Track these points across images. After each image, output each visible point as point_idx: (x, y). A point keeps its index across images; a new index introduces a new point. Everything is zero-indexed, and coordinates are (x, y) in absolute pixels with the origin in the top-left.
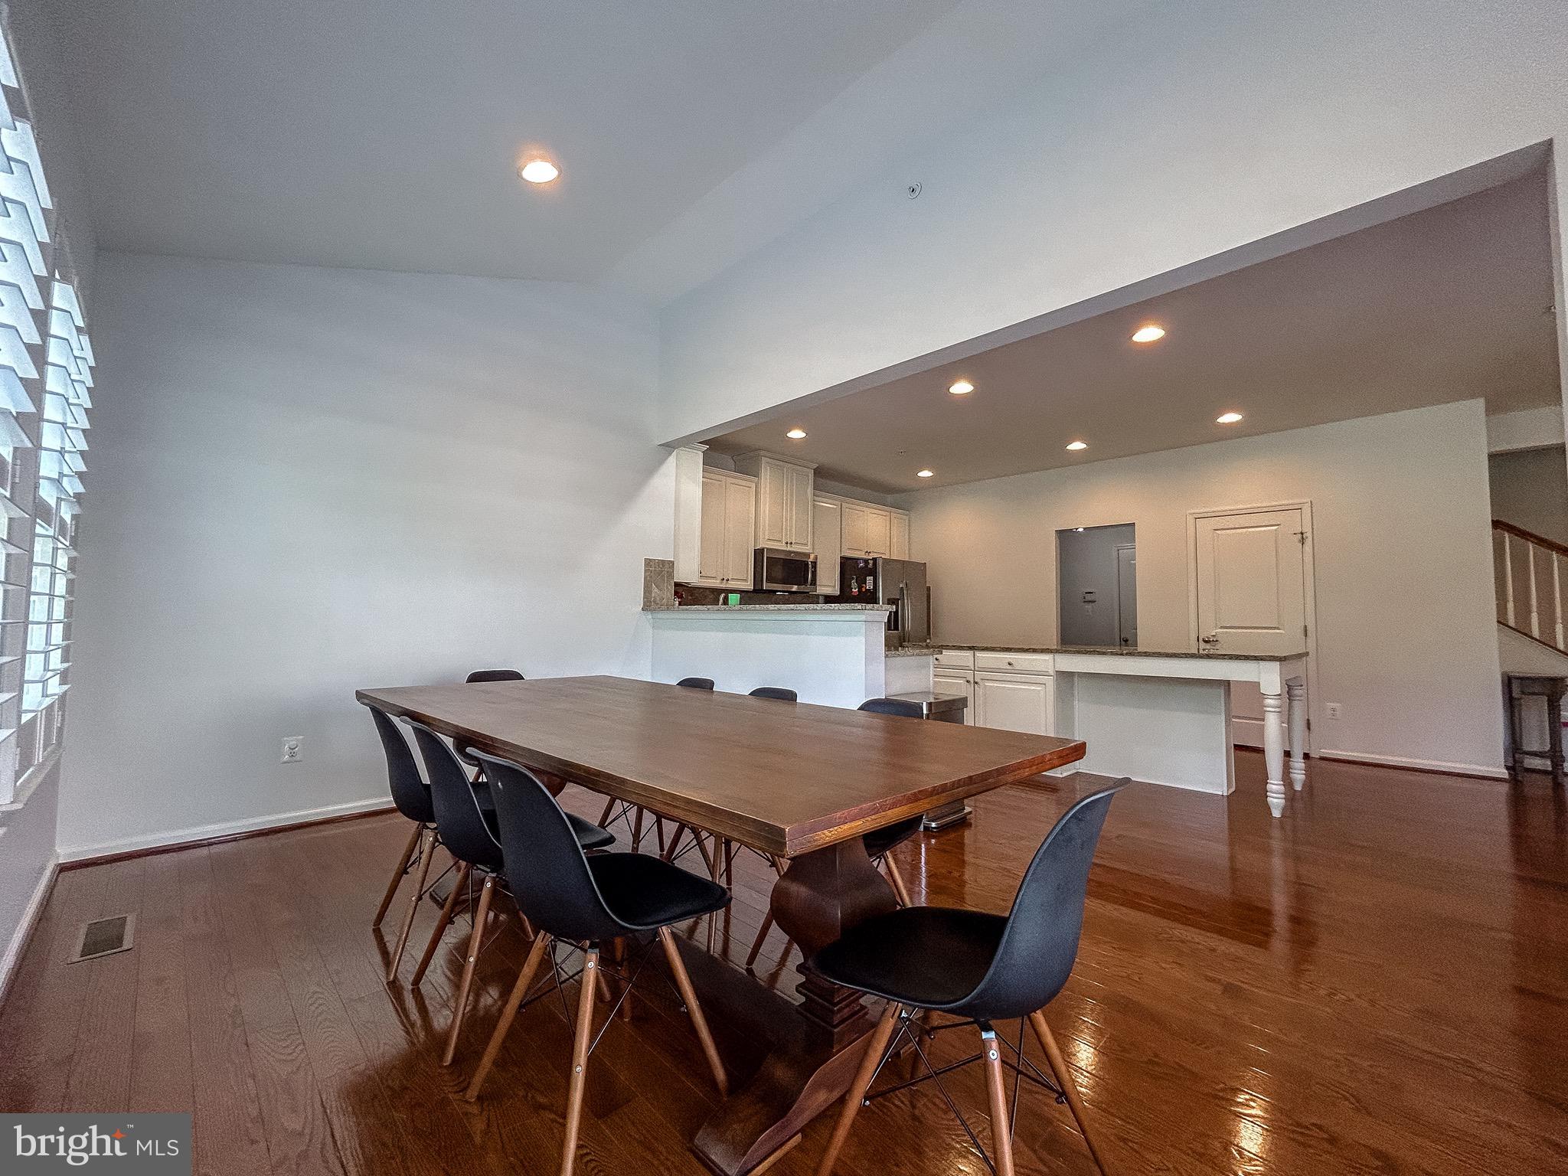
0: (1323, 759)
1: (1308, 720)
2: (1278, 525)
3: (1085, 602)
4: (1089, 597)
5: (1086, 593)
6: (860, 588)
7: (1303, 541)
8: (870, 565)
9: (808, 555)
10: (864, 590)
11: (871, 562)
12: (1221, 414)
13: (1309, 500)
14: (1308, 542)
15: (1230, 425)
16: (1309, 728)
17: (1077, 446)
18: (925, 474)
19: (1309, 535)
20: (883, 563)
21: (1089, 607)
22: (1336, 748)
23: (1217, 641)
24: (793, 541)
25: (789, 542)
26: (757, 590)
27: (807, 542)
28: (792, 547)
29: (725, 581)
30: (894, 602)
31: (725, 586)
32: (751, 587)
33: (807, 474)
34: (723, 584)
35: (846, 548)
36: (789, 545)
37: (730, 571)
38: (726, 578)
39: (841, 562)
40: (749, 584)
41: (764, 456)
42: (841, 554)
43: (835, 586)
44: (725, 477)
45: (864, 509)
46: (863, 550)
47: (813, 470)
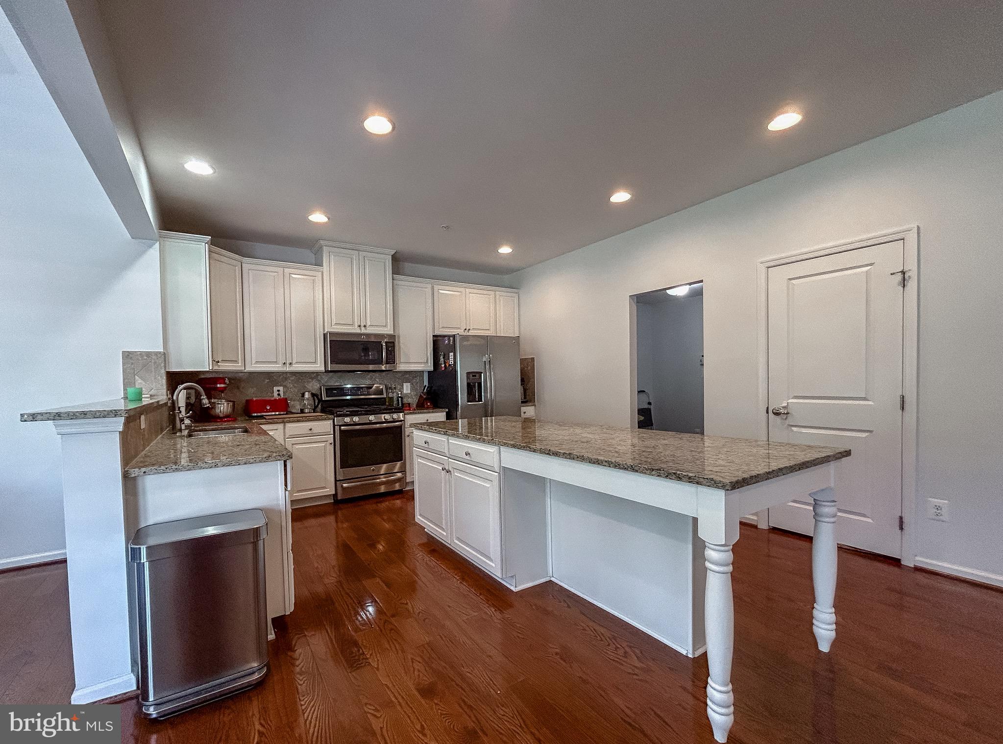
0: (918, 569)
1: (901, 518)
2: (871, 264)
6: (445, 363)
7: (904, 283)
8: (452, 342)
9: (382, 336)
10: (447, 365)
11: (452, 338)
12: (771, 116)
13: (914, 226)
14: (912, 285)
15: (786, 135)
16: (901, 528)
17: (621, 197)
18: (506, 250)
19: (913, 274)
20: (460, 339)
22: (938, 559)
23: (788, 413)
24: (369, 323)
25: (362, 325)
26: (327, 371)
27: (386, 322)
28: (366, 329)
29: (288, 365)
30: (477, 375)
31: (288, 369)
32: (323, 369)
33: (383, 261)
34: (285, 368)
35: (441, 327)
36: (363, 328)
37: (294, 355)
38: (288, 362)
39: (433, 340)
40: (319, 365)
41: (326, 246)
42: (434, 333)
43: (427, 362)
44: (282, 269)
45: (462, 290)
46: (462, 328)
47: (392, 256)
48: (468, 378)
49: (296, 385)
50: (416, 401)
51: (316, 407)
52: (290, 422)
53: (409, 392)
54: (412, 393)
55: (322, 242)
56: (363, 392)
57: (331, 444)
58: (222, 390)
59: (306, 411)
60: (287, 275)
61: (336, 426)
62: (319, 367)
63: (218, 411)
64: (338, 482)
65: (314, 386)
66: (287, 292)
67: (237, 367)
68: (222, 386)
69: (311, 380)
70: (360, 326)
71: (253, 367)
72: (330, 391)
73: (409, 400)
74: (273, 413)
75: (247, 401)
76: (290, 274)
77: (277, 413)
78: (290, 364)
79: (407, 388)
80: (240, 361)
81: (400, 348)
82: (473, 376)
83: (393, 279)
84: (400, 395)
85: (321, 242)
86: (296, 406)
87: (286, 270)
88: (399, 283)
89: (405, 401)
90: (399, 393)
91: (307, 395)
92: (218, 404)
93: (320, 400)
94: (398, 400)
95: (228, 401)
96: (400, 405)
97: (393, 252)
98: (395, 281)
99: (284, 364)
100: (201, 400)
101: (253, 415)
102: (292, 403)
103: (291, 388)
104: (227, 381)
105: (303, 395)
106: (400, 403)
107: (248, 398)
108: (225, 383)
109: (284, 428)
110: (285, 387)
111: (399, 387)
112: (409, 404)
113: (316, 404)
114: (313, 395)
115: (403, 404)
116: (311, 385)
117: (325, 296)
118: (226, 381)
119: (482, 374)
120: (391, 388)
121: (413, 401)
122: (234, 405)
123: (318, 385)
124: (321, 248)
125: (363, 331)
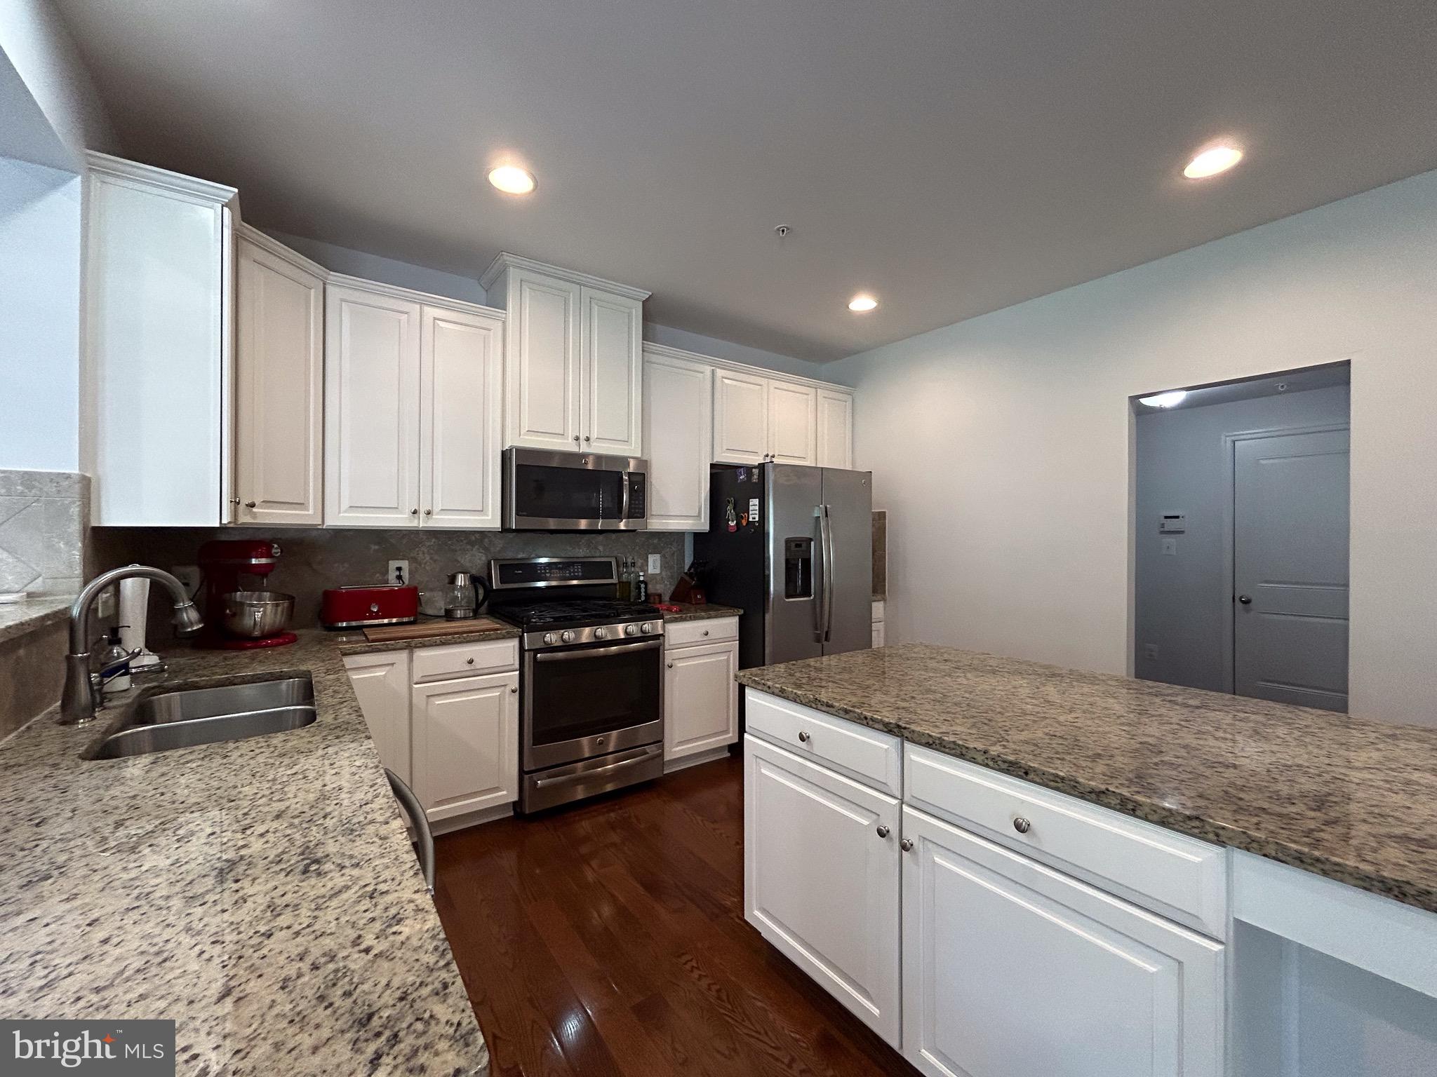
3: (1162, 532)
4: (1171, 525)
5: (1166, 517)
6: (739, 519)
8: (755, 478)
9: (624, 461)
10: (744, 523)
11: (756, 471)
18: (863, 303)
21: (1170, 540)
24: (594, 436)
25: (582, 437)
26: (505, 529)
27: (629, 436)
28: (589, 445)
29: (422, 515)
30: (804, 545)
31: (422, 523)
32: (497, 524)
33: (627, 310)
34: (416, 521)
35: (725, 448)
36: (583, 444)
37: (438, 495)
38: (423, 510)
39: (711, 474)
40: (490, 517)
41: (515, 267)
42: (713, 459)
43: (699, 516)
44: (418, 306)
45: (763, 381)
46: (760, 453)
47: (643, 302)
48: (788, 548)
49: (436, 557)
50: (669, 589)
51: (479, 605)
52: (424, 646)
53: (658, 571)
54: (664, 573)
55: (507, 258)
56: (574, 572)
57: (513, 691)
58: (263, 571)
59: (459, 613)
60: (428, 321)
61: (527, 654)
62: (490, 519)
63: (248, 622)
64: (526, 777)
65: (475, 560)
66: (427, 357)
67: (305, 516)
68: (263, 561)
69: (468, 547)
70: (577, 439)
71: (341, 516)
72: (507, 570)
73: (658, 587)
74: (386, 621)
75: (326, 594)
76: (435, 319)
77: (394, 620)
78: (429, 513)
79: (654, 565)
80: (311, 504)
81: (651, 486)
82: (795, 546)
83: (643, 351)
84: (642, 579)
85: (505, 258)
86: (435, 601)
87: (428, 310)
88: (654, 358)
89: (651, 589)
90: (641, 574)
91: (461, 580)
92: (252, 606)
93: (489, 591)
94: (639, 588)
95: (278, 596)
96: (643, 598)
97: (646, 295)
98: (645, 354)
99: (415, 512)
100: (174, 613)
101: (340, 625)
102: (428, 594)
103: (426, 563)
104: (276, 550)
105: (453, 580)
106: (643, 594)
107: (330, 587)
108: (269, 555)
109: (411, 660)
110: (413, 560)
111: (639, 562)
112: (660, 596)
113: (481, 597)
114: (475, 580)
115: (647, 595)
116: (468, 557)
117: (509, 369)
118: (274, 551)
119: (812, 543)
120: (625, 565)
121: (665, 588)
122: (292, 606)
123: (484, 558)
124: (503, 271)
125: (584, 448)
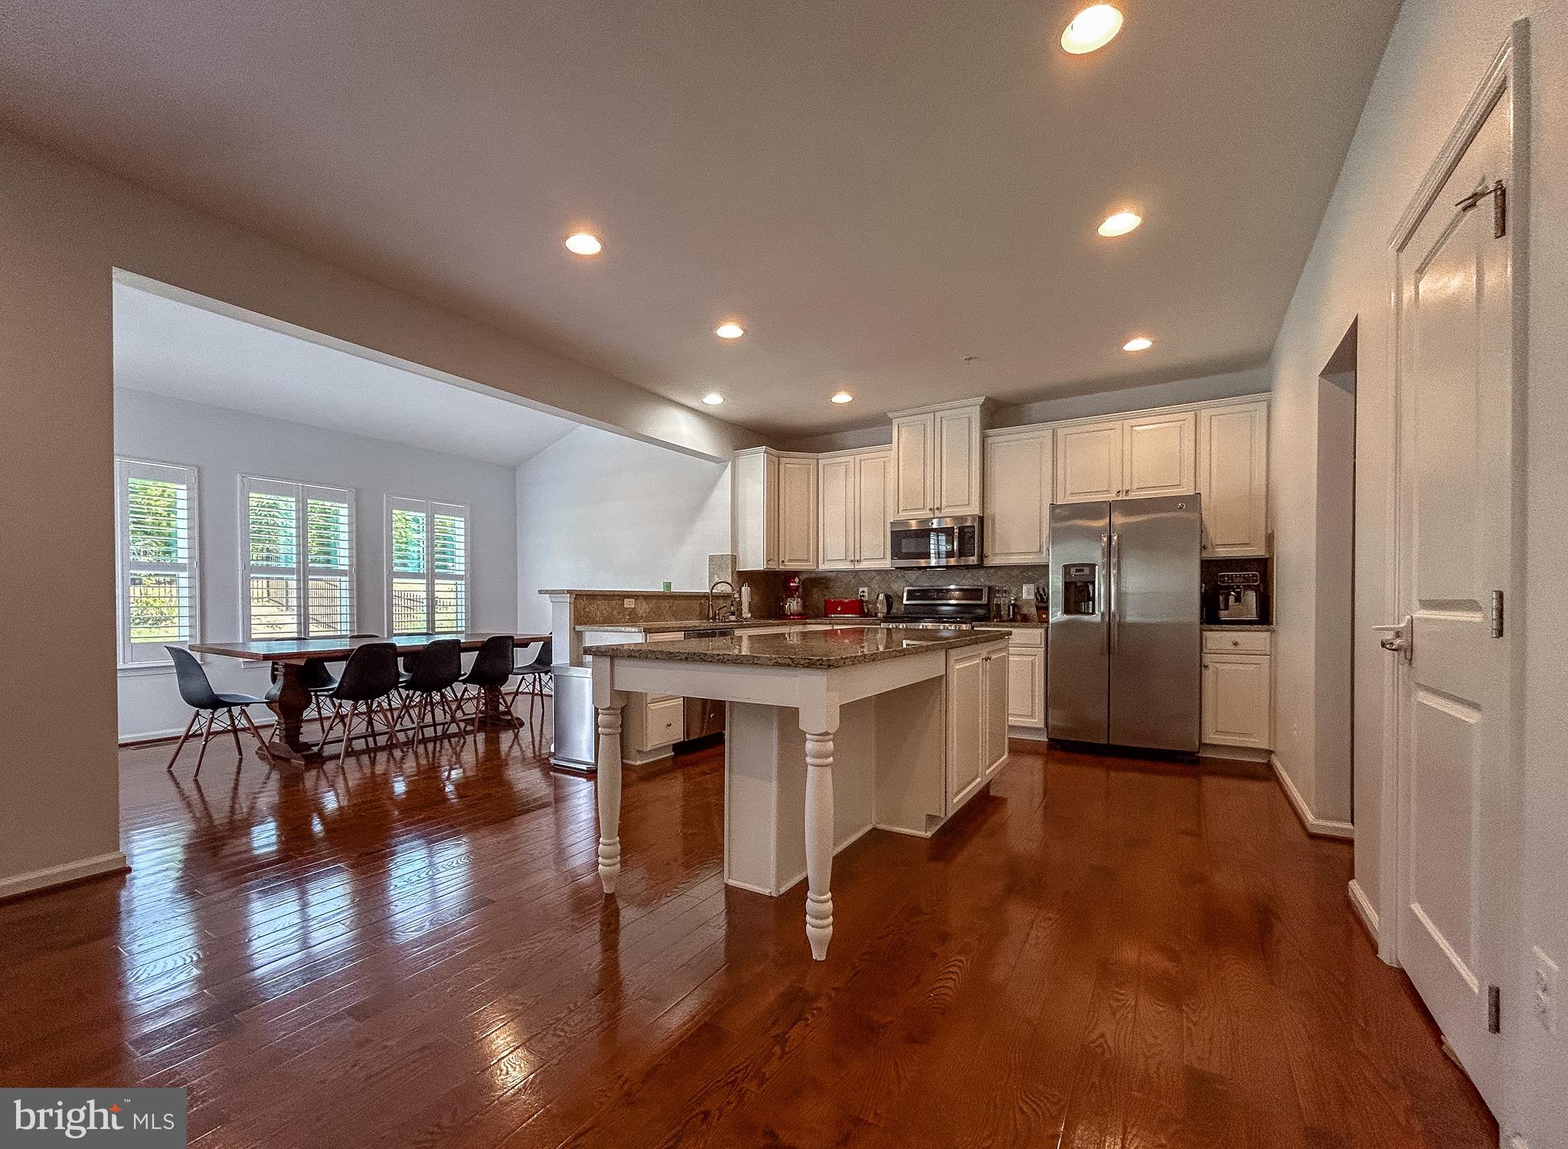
9: (963, 519)
24: (943, 505)
25: (934, 508)
27: (969, 501)
28: (940, 512)
30: (1086, 569)
31: (857, 566)
32: (891, 566)
33: (968, 415)
34: (853, 565)
35: (1068, 493)
36: (936, 512)
37: (863, 551)
38: (857, 558)
39: (1051, 514)
41: (895, 418)
42: (1053, 502)
43: (1041, 551)
44: (854, 456)
45: (1117, 424)
46: (1112, 490)
47: (982, 403)
48: (1067, 574)
49: (881, 586)
53: (1032, 597)
55: (891, 415)
60: (858, 463)
62: (886, 563)
65: (900, 587)
66: (857, 481)
67: (807, 566)
70: (932, 510)
73: (1032, 609)
75: (826, 601)
78: (859, 561)
80: (812, 560)
81: (994, 533)
82: (1077, 571)
83: (984, 437)
87: (858, 458)
89: (1025, 611)
90: (1012, 598)
91: (880, 597)
94: (1009, 609)
97: (982, 400)
99: (853, 560)
101: (830, 616)
103: (875, 589)
106: (1012, 613)
110: (869, 587)
111: (1014, 590)
114: (887, 597)
116: (896, 585)
119: (1097, 567)
120: (998, 591)
